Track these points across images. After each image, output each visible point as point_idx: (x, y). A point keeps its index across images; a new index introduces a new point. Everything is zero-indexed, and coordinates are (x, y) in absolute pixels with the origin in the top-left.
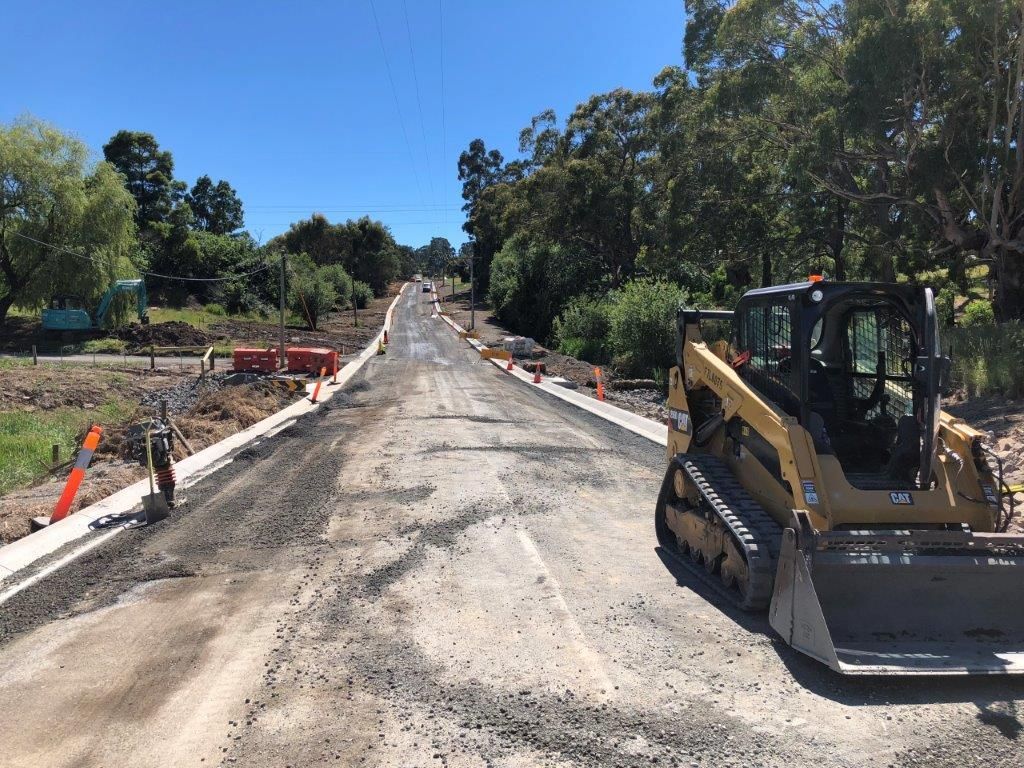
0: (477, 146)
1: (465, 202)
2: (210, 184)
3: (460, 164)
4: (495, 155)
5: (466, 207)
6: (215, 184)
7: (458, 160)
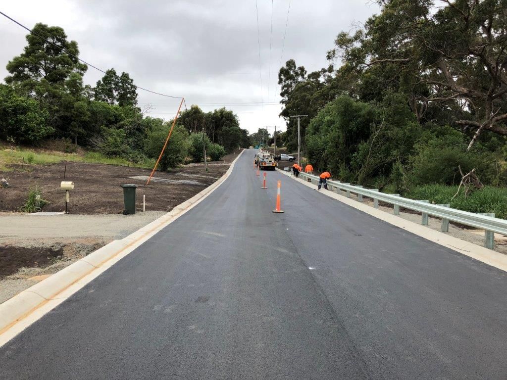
0: (291, 64)
1: (281, 98)
2: (114, 73)
3: (280, 75)
4: (302, 69)
5: (282, 102)
6: (119, 74)
7: (279, 72)
